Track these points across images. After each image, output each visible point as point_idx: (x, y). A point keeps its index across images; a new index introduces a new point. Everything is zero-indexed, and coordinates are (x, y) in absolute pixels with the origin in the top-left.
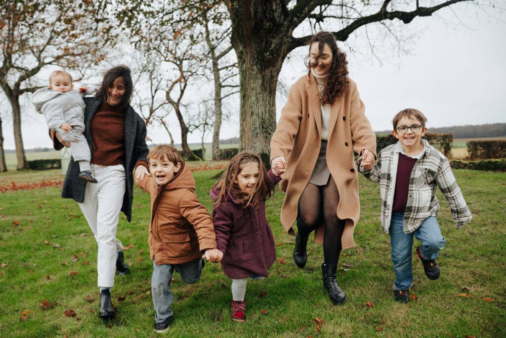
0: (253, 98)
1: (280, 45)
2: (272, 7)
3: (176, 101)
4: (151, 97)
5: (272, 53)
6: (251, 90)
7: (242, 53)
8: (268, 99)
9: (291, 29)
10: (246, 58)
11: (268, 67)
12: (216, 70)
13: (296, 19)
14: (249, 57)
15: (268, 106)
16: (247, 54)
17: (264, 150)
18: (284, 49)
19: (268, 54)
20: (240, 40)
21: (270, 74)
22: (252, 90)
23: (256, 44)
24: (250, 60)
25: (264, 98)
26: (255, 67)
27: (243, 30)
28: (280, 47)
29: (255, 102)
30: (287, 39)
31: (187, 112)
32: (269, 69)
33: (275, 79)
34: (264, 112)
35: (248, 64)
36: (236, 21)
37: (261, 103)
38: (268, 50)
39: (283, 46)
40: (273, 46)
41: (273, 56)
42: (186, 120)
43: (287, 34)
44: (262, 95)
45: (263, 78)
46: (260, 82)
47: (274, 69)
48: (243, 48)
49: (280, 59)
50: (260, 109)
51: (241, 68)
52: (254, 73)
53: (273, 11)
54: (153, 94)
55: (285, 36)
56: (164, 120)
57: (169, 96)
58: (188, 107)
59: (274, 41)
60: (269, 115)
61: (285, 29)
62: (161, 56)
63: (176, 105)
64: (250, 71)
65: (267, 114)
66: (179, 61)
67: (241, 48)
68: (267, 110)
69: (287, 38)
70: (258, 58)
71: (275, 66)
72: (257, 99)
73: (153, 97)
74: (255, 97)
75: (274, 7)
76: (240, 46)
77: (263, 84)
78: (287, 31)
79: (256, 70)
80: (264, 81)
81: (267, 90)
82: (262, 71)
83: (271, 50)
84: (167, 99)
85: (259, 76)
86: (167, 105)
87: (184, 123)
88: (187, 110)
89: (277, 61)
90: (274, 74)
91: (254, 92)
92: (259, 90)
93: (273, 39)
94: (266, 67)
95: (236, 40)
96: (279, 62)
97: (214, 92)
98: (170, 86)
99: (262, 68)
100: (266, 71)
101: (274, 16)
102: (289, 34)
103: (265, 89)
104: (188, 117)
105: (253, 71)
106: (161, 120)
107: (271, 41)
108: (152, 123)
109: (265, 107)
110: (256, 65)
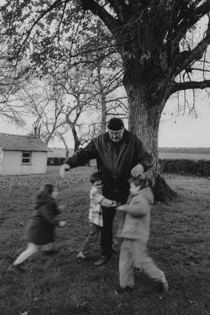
0: (140, 130)
1: (165, 88)
2: (159, 57)
3: (73, 121)
4: (55, 117)
5: (158, 94)
6: (138, 124)
7: (132, 92)
8: (152, 132)
9: (174, 76)
10: (135, 97)
11: (154, 105)
12: (104, 102)
13: (178, 68)
14: (138, 96)
15: (152, 138)
16: (136, 93)
17: (147, 176)
18: (168, 91)
19: (155, 94)
20: (130, 81)
21: (155, 111)
22: (140, 123)
23: (144, 85)
24: (138, 99)
25: (149, 131)
26: (142, 104)
27: (134, 74)
28: (165, 90)
29: (141, 133)
30: (171, 84)
31: (80, 130)
32: (154, 107)
33: (159, 115)
34: (149, 143)
35: (137, 102)
36: (128, 66)
37: (146, 134)
38: (155, 91)
39: (167, 89)
40: (159, 88)
41: (159, 97)
42: (79, 136)
43: (171, 79)
44: (147, 128)
45: (149, 113)
46: (146, 117)
47: (159, 107)
48: (133, 88)
49: (164, 99)
50: (145, 140)
51: (131, 105)
52: (142, 109)
53: (160, 60)
54: (57, 116)
55: (169, 80)
56: (63, 136)
57: (68, 118)
58: (81, 127)
59: (160, 84)
60: (153, 145)
61: (169, 75)
62: (64, 89)
63: (73, 125)
64: (138, 108)
65: (151, 145)
66: (76, 94)
67: (131, 88)
68: (151, 141)
69: (171, 82)
70: (145, 97)
71: (159, 105)
72: (143, 131)
73: (56, 118)
74: (142, 129)
75: (161, 57)
76: (131, 87)
77: (149, 119)
78: (171, 77)
79: (144, 107)
80: (150, 117)
81: (152, 124)
82: (149, 108)
83: (157, 91)
84: (67, 120)
85: (146, 112)
86: (66, 124)
87: (77, 138)
88: (80, 129)
89: (162, 100)
90: (158, 111)
91: (141, 125)
92: (145, 123)
93: (159, 82)
94: (152, 105)
95: (128, 81)
96: (163, 102)
97: (101, 118)
98: (69, 111)
99: (148, 105)
100: (152, 108)
101: (160, 64)
102: (172, 79)
103: (151, 123)
104: (80, 134)
105: (141, 107)
106: (61, 136)
107: (158, 84)
108: (54, 138)
109: (150, 138)
110: (144, 102)
